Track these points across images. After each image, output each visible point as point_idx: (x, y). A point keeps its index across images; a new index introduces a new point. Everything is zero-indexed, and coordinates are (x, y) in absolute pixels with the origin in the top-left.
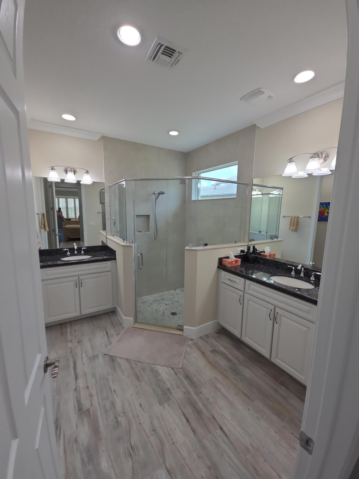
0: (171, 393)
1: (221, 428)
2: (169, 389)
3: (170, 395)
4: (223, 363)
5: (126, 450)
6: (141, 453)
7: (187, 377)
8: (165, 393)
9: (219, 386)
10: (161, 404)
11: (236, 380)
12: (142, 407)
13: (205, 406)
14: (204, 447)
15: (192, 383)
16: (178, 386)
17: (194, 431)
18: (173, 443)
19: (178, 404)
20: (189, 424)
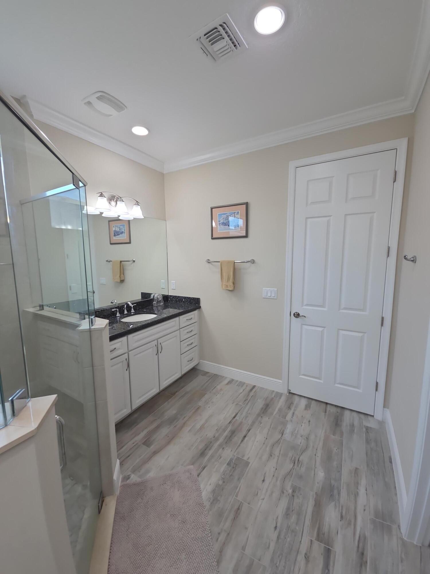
0: (231, 460)
1: (234, 417)
2: (228, 464)
3: (234, 459)
4: (165, 431)
5: (300, 466)
6: (290, 454)
7: (203, 454)
8: (235, 466)
9: (198, 426)
10: (247, 464)
11: (185, 417)
12: (264, 478)
13: (224, 430)
14: (253, 423)
15: (207, 447)
16: (220, 457)
17: (249, 430)
18: (267, 439)
19: (237, 449)
20: (246, 435)
